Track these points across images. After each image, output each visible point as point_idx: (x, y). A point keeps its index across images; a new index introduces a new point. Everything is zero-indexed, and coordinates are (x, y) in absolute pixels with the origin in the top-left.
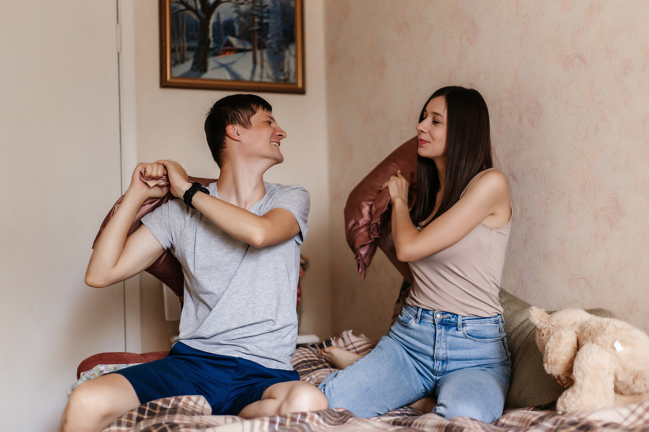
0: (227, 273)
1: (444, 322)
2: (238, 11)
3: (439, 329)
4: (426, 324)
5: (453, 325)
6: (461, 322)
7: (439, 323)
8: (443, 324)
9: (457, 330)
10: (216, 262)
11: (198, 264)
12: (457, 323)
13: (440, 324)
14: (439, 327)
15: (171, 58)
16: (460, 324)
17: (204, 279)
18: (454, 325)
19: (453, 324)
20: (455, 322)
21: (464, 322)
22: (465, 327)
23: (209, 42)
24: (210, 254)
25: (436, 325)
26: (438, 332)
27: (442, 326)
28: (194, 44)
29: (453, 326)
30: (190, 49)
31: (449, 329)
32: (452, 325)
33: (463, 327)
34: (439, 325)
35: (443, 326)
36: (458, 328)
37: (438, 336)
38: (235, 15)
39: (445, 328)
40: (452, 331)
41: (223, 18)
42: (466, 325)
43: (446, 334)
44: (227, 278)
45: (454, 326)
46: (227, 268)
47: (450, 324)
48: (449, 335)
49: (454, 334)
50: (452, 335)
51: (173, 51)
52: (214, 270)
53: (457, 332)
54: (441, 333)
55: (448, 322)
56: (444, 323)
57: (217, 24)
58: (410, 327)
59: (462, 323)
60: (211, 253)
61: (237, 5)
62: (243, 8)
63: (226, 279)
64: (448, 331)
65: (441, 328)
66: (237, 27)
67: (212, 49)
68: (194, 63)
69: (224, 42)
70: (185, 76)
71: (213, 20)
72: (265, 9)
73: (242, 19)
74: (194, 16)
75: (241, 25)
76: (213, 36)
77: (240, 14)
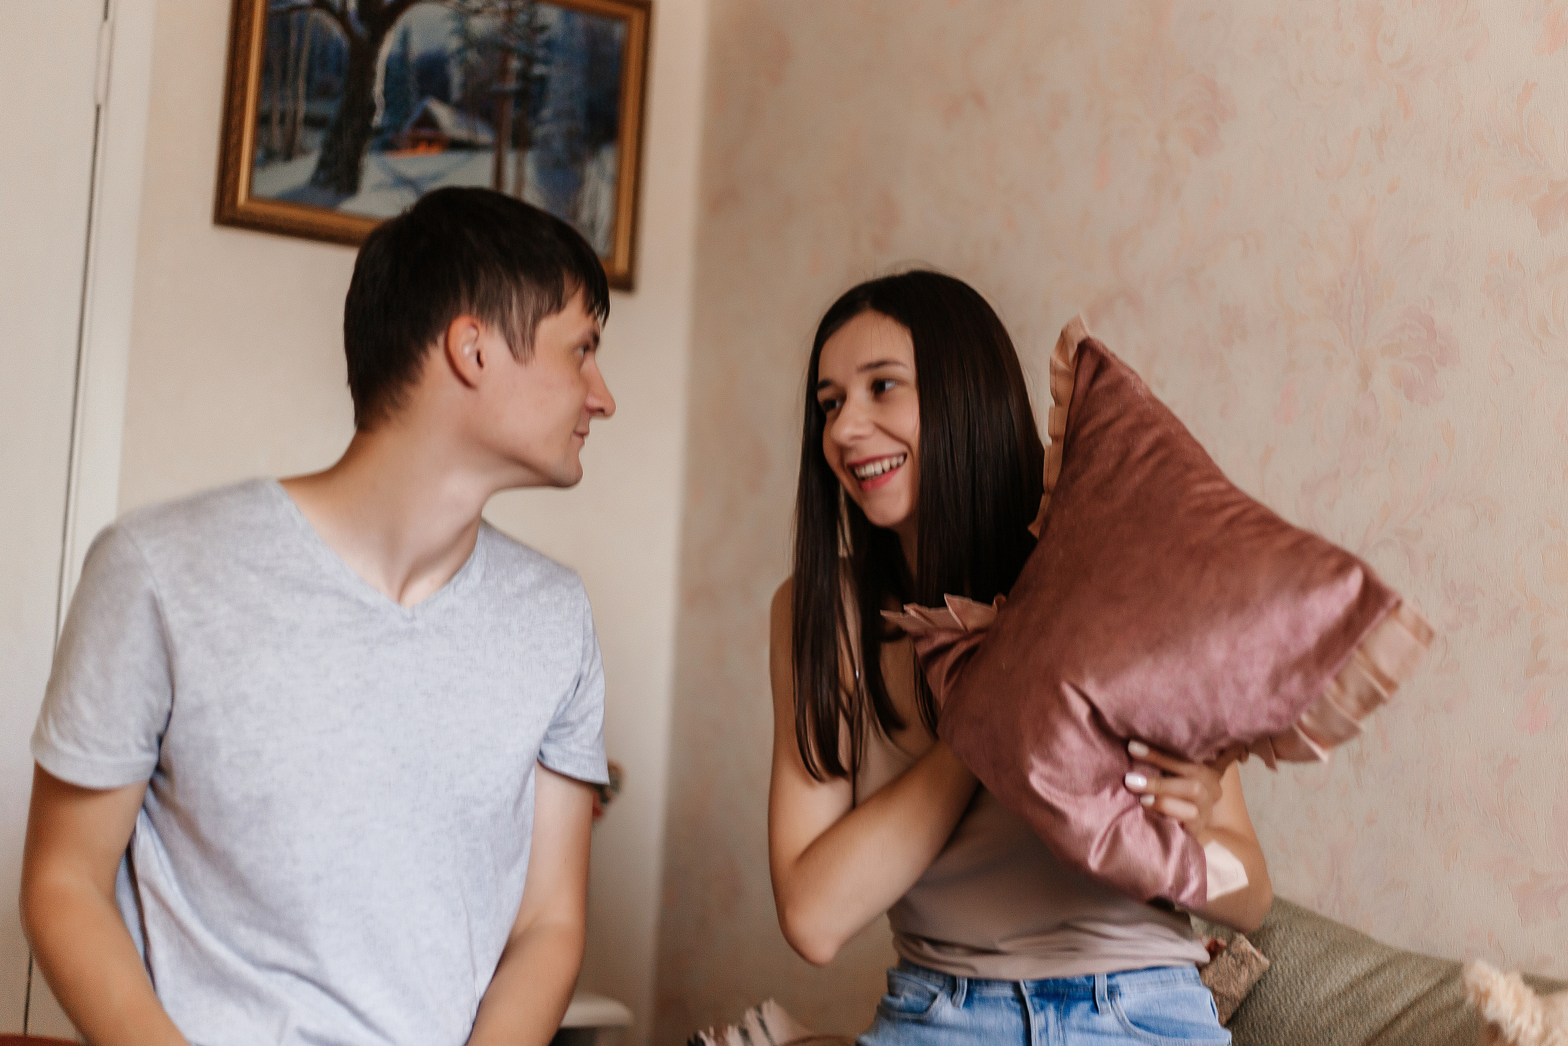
1: (1050, 989)
2: (463, 32)
5: (1081, 994)
6: (1105, 983)
7: (1033, 993)
8: (1049, 994)
9: (1095, 1009)
12: (1092, 989)
13: (1037, 997)
14: (1037, 1007)
15: (256, 141)
16: (1100, 991)
18: (1085, 994)
19: (1080, 991)
20: (1082, 985)
21: (1114, 983)
22: (1120, 1001)
23: (371, 109)
25: (1026, 1000)
26: (1036, 1022)
27: (1044, 1003)
28: (328, 109)
29: (1080, 998)
30: (313, 122)
31: (1069, 1010)
32: (1078, 996)
33: (1114, 999)
34: (1035, 1001)
35: (1048, 999)
36: (1098, 1003)
37: (1039, 1034)
38: (454, 43)
39: (1057, 1008)
40: (1079, 1014)
41: (418, 47)
42: (1123, 991)
43: (1063, 1028)
44: (351, 841)
45: (1084, 998)
47: (1069, 994)
48: (1072, 1031)
49: (1086, 1024)
50: (1082, 1030)
51: (263, 120)
53: (1097, 1017)
54: (1044, 1025)
55: (1062, 988)
56: (1051, 992)
57: (400, 60)
58: (936, 1020)
59: (1107, 988)
61: (463, 14)
62: (480, 25)
64: (1068, 1015)
65: (1042, 1008)
66: (456, 76)
67: (379, 131)
68: (323, 164)
69: (416, 114)
70: (290, 198)
71: (388, 47)
72: (542, 38)
73: (472, 56)
74: (336, 30)
75: (469, 72)
76: (386, 93)
77: (469, 41)
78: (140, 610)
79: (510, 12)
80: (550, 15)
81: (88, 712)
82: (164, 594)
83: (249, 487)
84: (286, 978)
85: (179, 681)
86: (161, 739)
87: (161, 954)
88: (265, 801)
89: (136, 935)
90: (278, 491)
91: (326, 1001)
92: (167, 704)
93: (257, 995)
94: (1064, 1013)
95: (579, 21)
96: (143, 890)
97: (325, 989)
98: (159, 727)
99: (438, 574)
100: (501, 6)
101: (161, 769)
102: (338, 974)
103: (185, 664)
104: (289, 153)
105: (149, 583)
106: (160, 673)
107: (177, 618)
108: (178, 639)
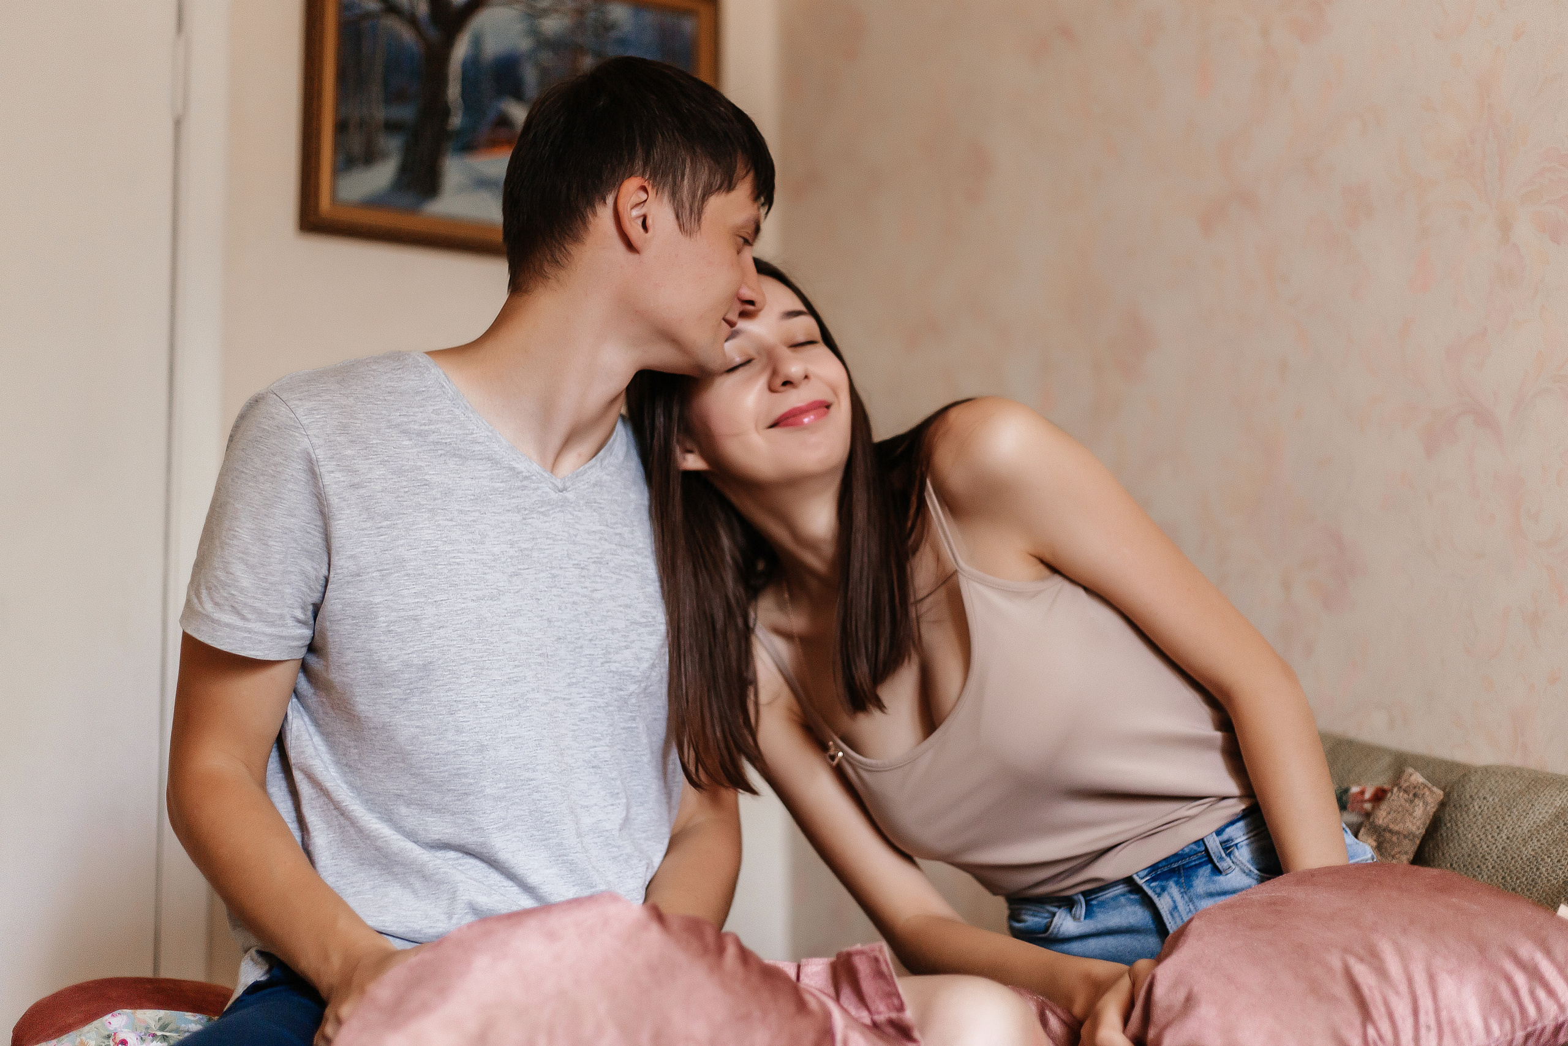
0: (512, 692)
1: (1164, 866)
2: (534, 32)
3: (1159, 895)
4: (1112, 903)
5: (1195, 860)
6: (1217, 840)
7: (1148, 878)
8: (1164, 873)
9: (1217, 871)
10: (479, 646)
11: (412, 650)
12: (1207, 850)
13: (1153, 880)
14: (1158, 890)
15: (337, 146)
16: (1216, 850)
17: (429, 707)
18: (1200, 859)
19: (1193, 858)
20: (1195, 850)
21: (1225, 836)
22: (1237, 853)
23: (446, 113)
24: (459, 612)
25: (1145, 888)
26: (1163, 904)
27: (1164, 883)
28: (405, 113)
29: (1196, 865)
30: (392, 127)
31: (1190, 881)
32: (1193, 863)
33: (1229, 855)
34: (1153, 884)
35: (1167, 879)
36: (1218, 864)
37: (1169, 916)
38: (524, 44)
39: (1177, 883)
40: (1201, 882)
41: (493, 48)
42: (1236, 842)
43: (1191, 900)
44: (514, 710)
45: (1200, 865)
46: (515, 670)
47: (1183, 865)
48: (1200, 897)
49: (1212, 888)
50: (1211, 895)
51: (341, 127)
52: (470, 674)
53: (1221, 878)
54: (1174, 902)
55: (1175, 862)
56: (1166, 869)
57: (472, 64)
58: (1060, 936)
59: (1221, 844)
60: (462, 609)
61: (534, 14)
62: (552, 25)
63: (511, 711)
64: (1191, 886)
65: (1163, 889)
66: (530, 76)
67: (458, 133)
68: (404, 169)
69: (491, 115)
70: (373, 203)
71: (461, 50)
72: (613, 34)
73: (546, 57)
74: (407, 35)
75: (544, 72)
76: (465, 94)
77: (543, 43)
78: (296, 470)
79: (581, 12)
80: (619, 13)
81: (246, 580)
82: (320, 454)
83: (397, 357)
84: (452, 854)
85: (335, 544)
86: (317, 609)
87: (322, 839)
88: (426, 668)
89: (293, 826)
90: (425, 360)
91: (495, 877)
92: (324, 572)
93: (425, 876)
94: (1186, 886)
95: (649, 18)
96: (298, 776)
97: (493, 863)
98: (315, 597)
99: (585, 447)
100: (570, 4)
101: (313, 648)
102: (504, 847)
103: (341, 528)
104: (369, 157)
105: (305, 443)
106: (317, 538)
107: (333, 480)
108: (334, 501)
